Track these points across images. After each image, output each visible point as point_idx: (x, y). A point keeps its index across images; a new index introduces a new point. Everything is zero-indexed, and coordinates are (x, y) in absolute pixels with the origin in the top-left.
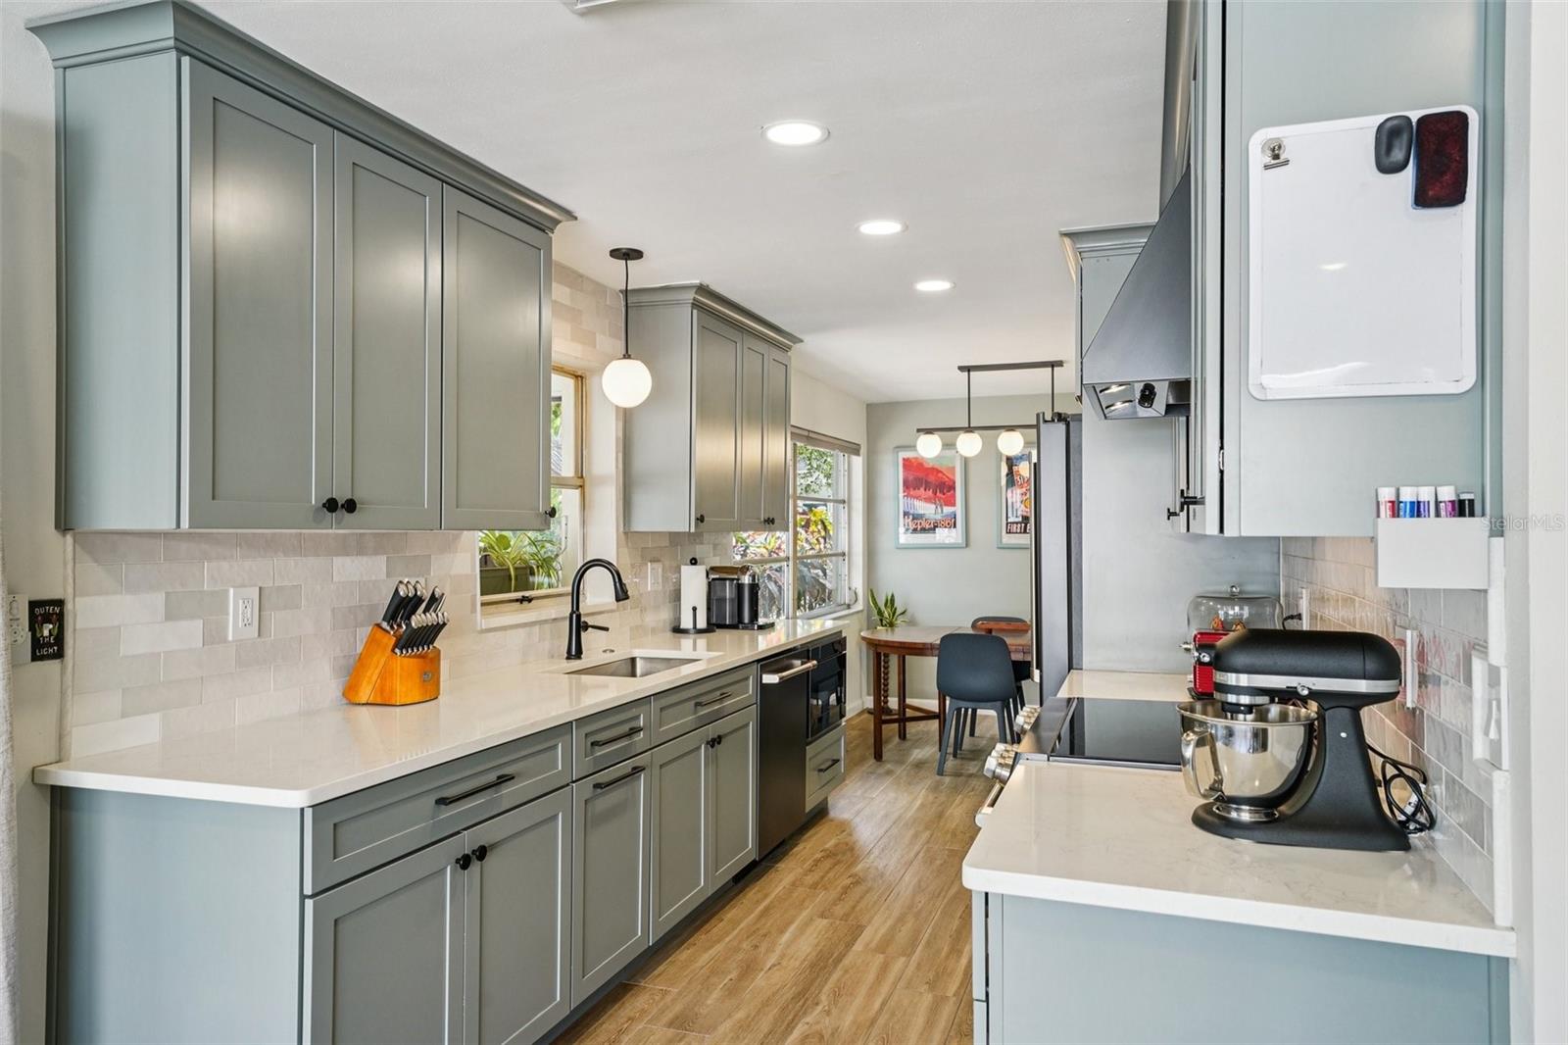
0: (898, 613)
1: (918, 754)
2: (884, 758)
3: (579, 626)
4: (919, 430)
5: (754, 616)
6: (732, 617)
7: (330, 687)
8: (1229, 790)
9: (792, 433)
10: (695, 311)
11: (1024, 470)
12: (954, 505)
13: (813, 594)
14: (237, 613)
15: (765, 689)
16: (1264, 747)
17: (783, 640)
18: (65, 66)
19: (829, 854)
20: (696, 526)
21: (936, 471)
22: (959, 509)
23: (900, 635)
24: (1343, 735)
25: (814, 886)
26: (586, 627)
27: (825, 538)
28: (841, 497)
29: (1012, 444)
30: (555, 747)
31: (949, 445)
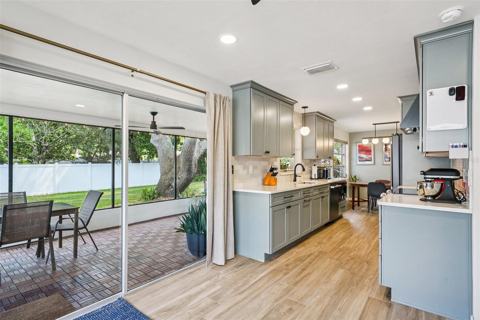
0: (357, 179)
1: (363, 209)
2: (355, 209)
3: (295, 176)
4: (363, 138)
5: (327, 177)
6: (322, 176)
7: (261, 182)
8: (426, 194)
9: (334, 140)
10: (316, 117)
11: (389, 147)
12: (371, 155)
13: (336, 175)
14: (251, 169)
15: (331, 189)
16: (433, 188)
17: (332, 181)
18: (233, 91)
19: (344, 224)
20: (317, 158)
21: (366, 147)
22: (372, 156)
23: (357, 183)
24: (448, 185)
25: (342, 228)
26: (297, 176)
27: (338, 163)
28: (343, 154)
29: (386, 141)
30: (299, 193)
31: (370, 141)
